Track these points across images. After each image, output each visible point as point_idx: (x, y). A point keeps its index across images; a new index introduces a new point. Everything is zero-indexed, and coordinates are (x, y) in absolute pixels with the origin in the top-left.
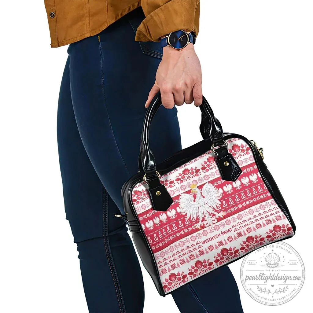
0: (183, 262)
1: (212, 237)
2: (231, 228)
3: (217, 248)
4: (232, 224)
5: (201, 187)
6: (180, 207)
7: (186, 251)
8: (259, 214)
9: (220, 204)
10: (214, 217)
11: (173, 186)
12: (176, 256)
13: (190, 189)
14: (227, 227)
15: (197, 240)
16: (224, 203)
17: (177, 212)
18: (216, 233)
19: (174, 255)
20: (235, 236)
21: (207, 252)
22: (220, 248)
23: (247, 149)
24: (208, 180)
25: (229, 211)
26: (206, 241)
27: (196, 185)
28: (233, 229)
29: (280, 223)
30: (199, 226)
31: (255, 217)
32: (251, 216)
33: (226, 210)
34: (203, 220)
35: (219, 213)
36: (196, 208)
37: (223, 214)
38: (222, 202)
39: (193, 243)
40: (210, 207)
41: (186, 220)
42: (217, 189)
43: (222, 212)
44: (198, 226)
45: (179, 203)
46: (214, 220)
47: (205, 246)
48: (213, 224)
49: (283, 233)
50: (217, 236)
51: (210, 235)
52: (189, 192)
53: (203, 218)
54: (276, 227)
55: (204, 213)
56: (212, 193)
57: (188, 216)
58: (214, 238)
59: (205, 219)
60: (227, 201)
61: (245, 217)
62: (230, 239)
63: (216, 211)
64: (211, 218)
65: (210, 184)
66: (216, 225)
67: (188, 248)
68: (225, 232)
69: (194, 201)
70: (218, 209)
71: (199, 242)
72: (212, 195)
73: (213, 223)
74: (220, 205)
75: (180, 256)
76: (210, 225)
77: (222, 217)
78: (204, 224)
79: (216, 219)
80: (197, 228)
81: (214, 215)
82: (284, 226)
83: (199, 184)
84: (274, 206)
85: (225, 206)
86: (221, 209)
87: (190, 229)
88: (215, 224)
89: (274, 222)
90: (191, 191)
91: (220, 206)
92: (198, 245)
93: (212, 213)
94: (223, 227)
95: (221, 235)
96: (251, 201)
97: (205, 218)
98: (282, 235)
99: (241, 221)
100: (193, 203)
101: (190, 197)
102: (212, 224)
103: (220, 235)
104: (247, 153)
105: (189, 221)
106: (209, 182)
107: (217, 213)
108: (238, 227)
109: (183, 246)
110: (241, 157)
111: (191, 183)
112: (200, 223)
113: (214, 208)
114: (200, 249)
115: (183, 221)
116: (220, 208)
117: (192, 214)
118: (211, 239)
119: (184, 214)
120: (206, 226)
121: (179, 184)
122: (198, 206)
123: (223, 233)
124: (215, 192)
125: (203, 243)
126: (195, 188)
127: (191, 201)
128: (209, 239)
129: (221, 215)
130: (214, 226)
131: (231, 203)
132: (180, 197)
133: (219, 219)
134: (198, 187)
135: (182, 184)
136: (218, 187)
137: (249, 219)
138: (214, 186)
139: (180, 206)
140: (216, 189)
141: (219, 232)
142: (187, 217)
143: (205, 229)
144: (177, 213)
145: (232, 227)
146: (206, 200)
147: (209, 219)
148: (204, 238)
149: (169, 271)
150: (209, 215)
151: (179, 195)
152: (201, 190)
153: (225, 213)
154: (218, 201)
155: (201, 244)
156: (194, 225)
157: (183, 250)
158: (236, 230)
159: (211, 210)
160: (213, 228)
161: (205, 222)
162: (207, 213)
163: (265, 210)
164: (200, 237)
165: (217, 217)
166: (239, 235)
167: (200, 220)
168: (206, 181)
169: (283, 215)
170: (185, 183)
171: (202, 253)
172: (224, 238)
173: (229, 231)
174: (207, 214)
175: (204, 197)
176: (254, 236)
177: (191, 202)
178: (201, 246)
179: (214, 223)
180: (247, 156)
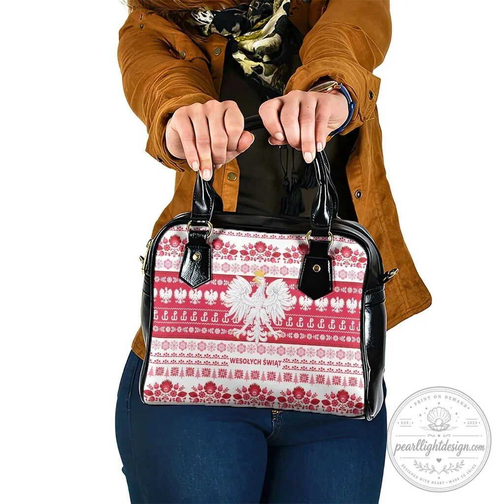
0: (190, 372)
1: (248, 360)
2: (280, 361)
3: (247, 378)
4: (285, 356)
5: (269, 280)
6: (226, 294)
7: (203, 360)
8: (331, 362)
9: (284, 318)
10: (266, 332)
11: (232, 259)
12: (185, 359)
14: (275, 357)
15: (226, 353)
16: (289, 320)
18: (256, 356)
19: (182, 355)
20: (280, 376)
21: (230, 377)
22: (252, 382)
23: (362, 260)
24: (284, 275)
25: (290, 335)
26: (237, 361)
27: (265, 274)
28: (283, 364)
29: (350, 390)
30: (239, 334)
31: (322, 363)
32: (318, 359)
33: (287, 332)
34: (248, 329)
35: (275, 330)
36: (247, 306)
37: (280, 336)
38: (287, 317)
39: (218, 353)
40: (268, 315)
41: (226, 316)
42: (290, 295)
43: (280, 331)
44: (237, 333)
46: (263, 337)
47: (232, 368)
48: (260, 341)
49: (347, 408)
50: (256, 362)
51: (246, 355)
52: (249, 279)
53: (250, 325)
54: (343, 394)
55: (255, 319)
56: (280, 297)
57: (231, 313)
58: (250, 362)
59: (252, 329)
60: (295, 320)
61: (308, 355)
62: (271, 376)
63: (273, 325)
64: (262, 331)
65: (284, 282)
66: (261, 345)
67: (208, 356)
68: (269, 363)
69: (250, 295)
70: (277, 324)
71: (227, 357)
72: (280, 300)
74: (282, 319)
75: (190, 362)
76: (254, 341)
77: (276, 338)
78: (246, 335)
79: (267, 336)
80: (234, 335)
81: (268, 330)
82: (353, 398)
83: (269, 275)
84: (356, 361)
85: (289, 325)
86: (282, 327)
87: (224, 331)
89: (345, 384)
90: (254, 280)
91: (281, 321)
92: (223, 361)
93: (265, 325)
94: (271, 354)
95: (262, 362)
96: (329, 338)
97: (253, 327)
98: (345, 410)
99: (300, 359)
100: (247, 297)
101: (248, 286)
102: (257, 341)
103: (260, 362)
104: (358, 266)
105: (228, 319)
106: (285, 280)
107: (273, 329)
108: (291, 365)
109: (202, 350)
110: (346, 266)
111: (259, 268)
112: (242, 331)
113: (271, 320)
114: (223, 368)
115: (221, 316)
117: (237, 313)
118: (245, 361)
119: (227, 306)
120: (248, 339)
121: (242, 260)
122: (252, 305)
123: (266, 362)
124: (286, 297)
125: (232, 361)
126: (260, 278)
127: (246, 293)
128: (242, 360)
129: (277, 334)
130: (259, 345)
131: (300, 325)
132: (234, 279)
133: (271, 340)
134: (265, 278)
135: (245, 262)
136: (293, 293)
137: (313, 362)
138: (288, 289)
139: (227, 291)
140: (288, 294)
141: (261, 357)
142: (228, 313)
143: (244, 343)
144: (219, 301)
145: (283, 360)
146: (267, 302)
147: (257, 332)
148: (236, 355)
149: (167, 375)
150: (261, 326)
151: (234, 277)
152: (268, 285)
153: (284, 335)
154: (283, 313)
155: (228, 361)
156: (232, 328)
157: (198, 355)
158: (286, 367)
159: (266, 320)
160: (256, 347)
161: (249, 333)
162: (259, 322)
163: (341, 361)
164: (232, 350)
165: (270, 334)
166: (288, 378)
167: (245, 327)
168: (281, 276)
169: (361, 381)
170: (250, 263)
171: (222, 373)
172: (264, 369)
173: (275, 364)
174: (257, 323)
175: (266, 296)
176: (306, 391)
177: (245, 295)
178: (227, 363)
179: (262, 342)
180: (357, 270)
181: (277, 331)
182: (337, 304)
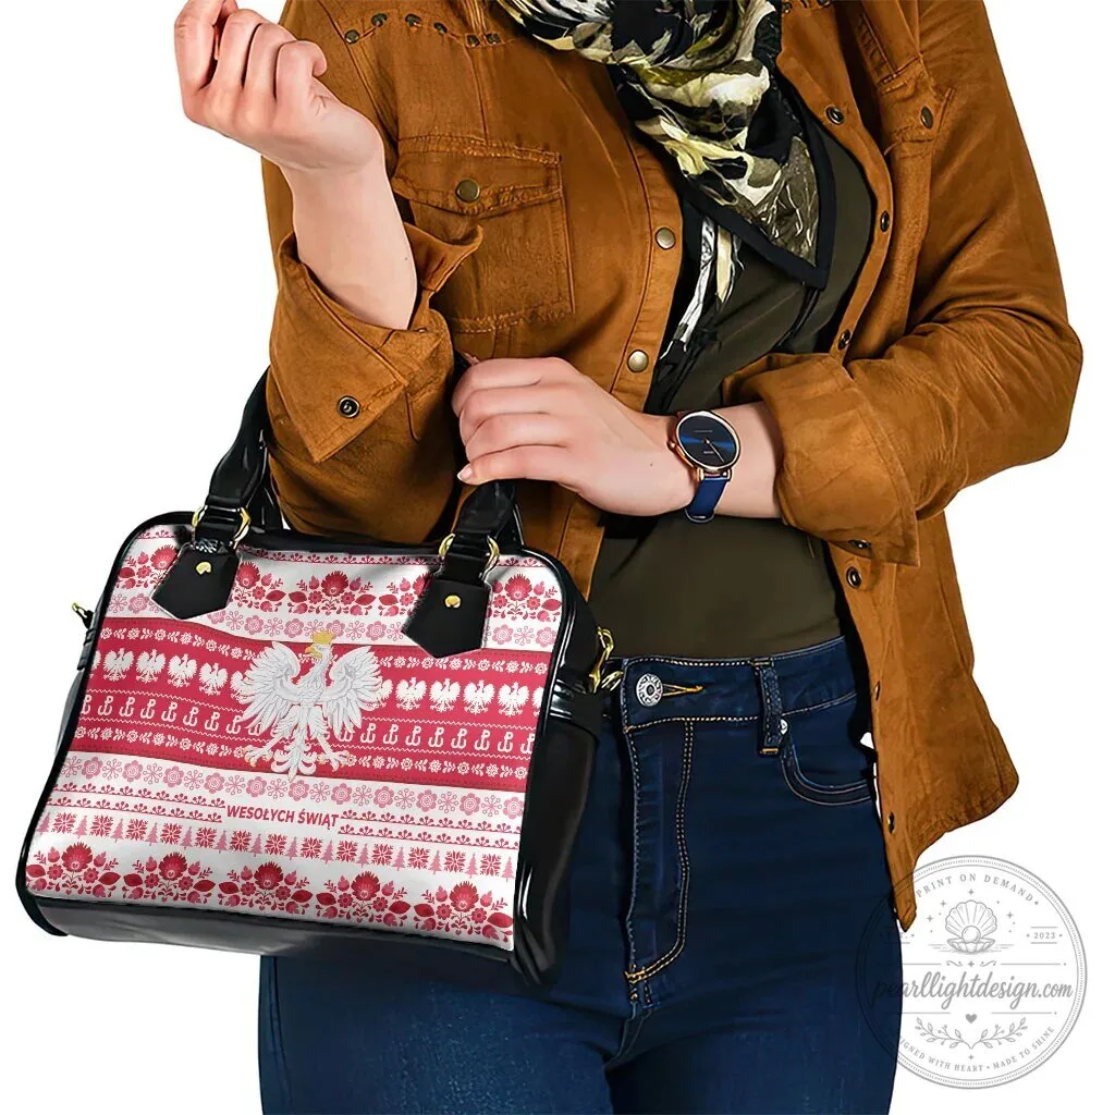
0: (137, 830)
1: (266, 812)
2: (335, 816)
4: (346, 806)
5: (341, 650)
6: (244, 677)
7: (169, 807)
8: (446, 819)
9: (359, 725)
10: (315, 754)
11: (271, 610)
13: (309, 640)
14: (327, 807)
15: (222, 795)
16: (369, 730)
17: (228, 684)
18: (286, 803)
19: (126, 792)
20: (330, 848)
21: (221, 846)
22: (265, 858)
23: (550, 605)
24: (374, 639)
25: (365, 762)
26: (242, 812)
27: (334, 638)
28: (341, 822)
29: (483, 884)
30: (257, 757)
31: (426, 821)
32: (418, 814)
33: (360, 754)
34: (279, 747)
35: (335, 750)
36: (285, 702)
37: (344, 762)
38: (365, 724)
39: (205, 794)
40: (326, 719)
41: (235, 721)
42: (380, 678)
43: (345, 753)
44: (253, 754)
45: (251, 665)
46: (308, 765)
47: (229, 826)
48: (299, 773)
49: (471, 924)
50: (283, 816)
51: (265, 802)
52: (298, 648)
53: (284, 739)
54: (465, 892)
55: (296, 727)
56: (358, 684)
57: (247, 714)
58: (269, 815)
59: (286, 748)
60: (382, 729)
61: (398, 804)
62: (311, 848)
63: (332, 740)
64: (306, 753)
65: (373, 653)
66: (301, 782)
67: (181, 798)
68: (312, 819)
69: (295, 681)
70: (342, 737)
71: (223, 802)
72: (356, 690)
73: (299, 771)
74: (355, 728)
75: (140, 809)
76: (286, 772)
77: (335, 766)
78: (272, 760)
79: (316, 763)
80: (246, 759)
81: (319, 750)
82: (486, 901)
83: (343, 640)
84: (505, 819)
85: (367, 740)
86: (350, 743)
87: (225, 751)
88: (301, 778)
90: (307, 650)
91: (352, 731)
92: (212, 811)
93: (316, 741)
95: (296, 818)
96: (449, 767)
97: (288, 744)
98: (465, 927)
100: (288, 684)
101: (293, 661)
102: (293, 773)
103: (292, 817)
104: (541, 617)
105: (239, 727)
106: (375, 648)
107: (332, 748)
108: (357, 825)
109: (171, 785)
110: (514, 619)
111: (325, 626)
112: (265, 752)
113: (331, 730)
114: (209, 825)
115: (226, 719)
116: (348, 738)
117: (261, 713)
118: (258, 814)
119: (242, 701)
120: (274, 767)
121: (290, 611)
122: (295, 699)
123: (305, 816)
124: (368, 683)
125: (232, 812)
126: (321, 646)
127: (286, 675)
128: (253, 812)
129: (335, 759)
130: (295, 781)
131: (390, 740)
132: (267, 649)
133: (324, 771)
134: (334, 645)
135: (297, 616)
136: (388, 673)
137: (407, 820)
138: (377, 666)
139: (248, 673)
140: (377, 677)
141: (296, 807)
142: (242, 715)
143: (265, 776)
144: (227, 689)
145: (341, 814)
146: (328, 694)
147: (296, 755)
148: (242, 800)
149: (81, 831)
150: (306, 741)
151: (269, 644)
152: (336, 660)
153: (351, 761)
154: (359, 715)
155: (223, 812)
156: (245, 744)
157: (163, 796)
158: (347, 830)
159: (319, 731)
160: (288, 785)
161: (279, 756)
162: (305, 732)
164: (234, 788)
165: (322, 759)
166: (347, 852)
167: (272, 743)
168: (368, 641)
169: (509, 864)
170: (305, 618)
171: (206, 838)
172: (296, 832)
173: (325, 822)
174: (300, 737)
175: (329, 682)
176: (383, 882)
177: (284, 678)
178: (219, 817)
179: (303, 775)
180: (536, 625)
181: (339, 753)
182: (478, 696)
